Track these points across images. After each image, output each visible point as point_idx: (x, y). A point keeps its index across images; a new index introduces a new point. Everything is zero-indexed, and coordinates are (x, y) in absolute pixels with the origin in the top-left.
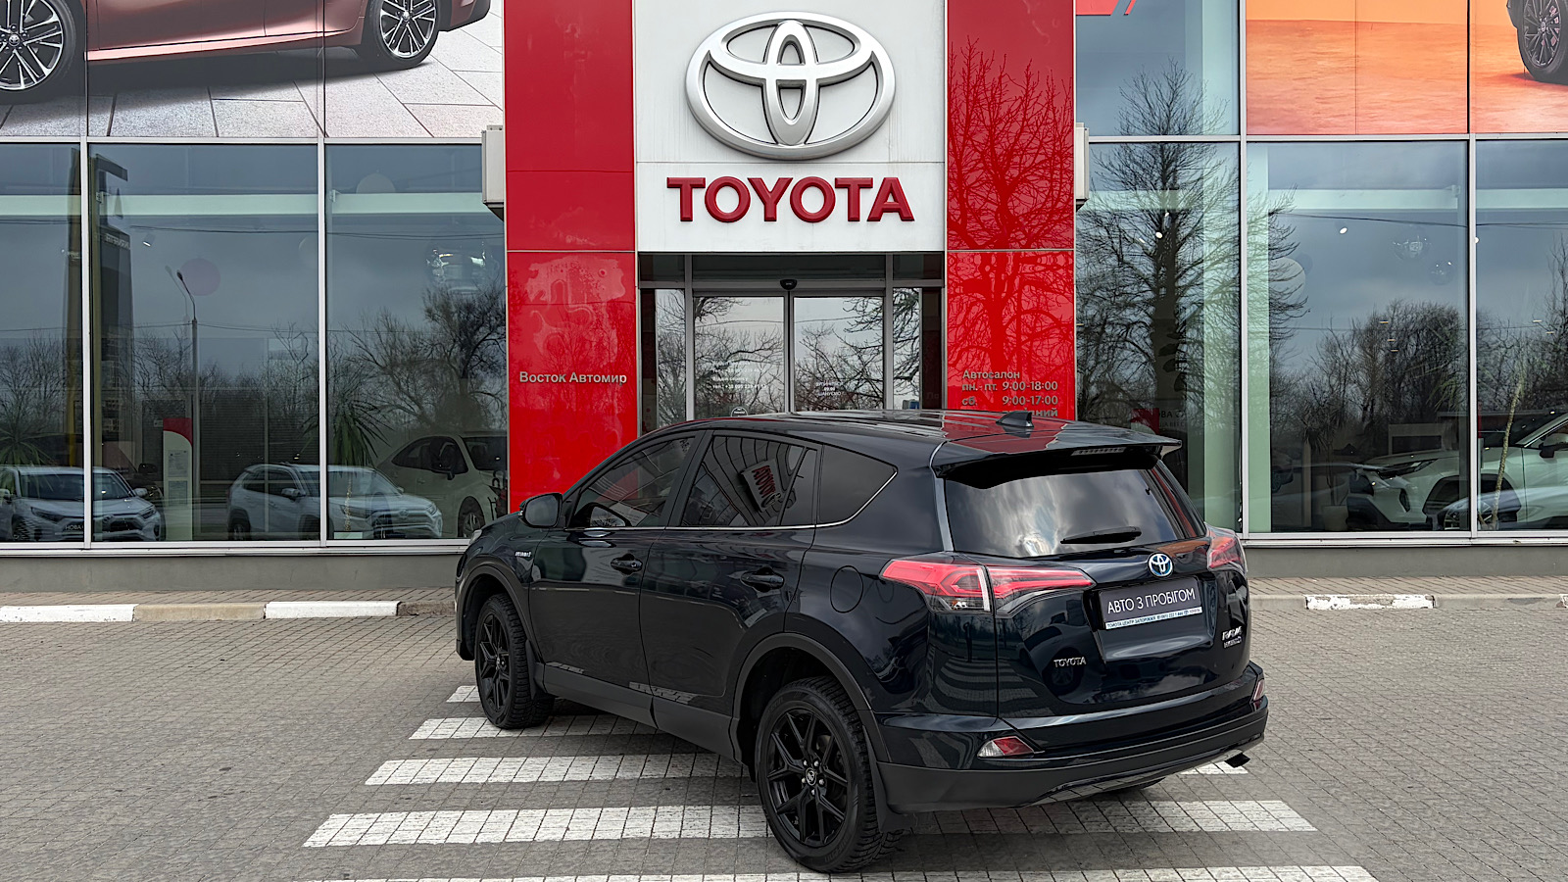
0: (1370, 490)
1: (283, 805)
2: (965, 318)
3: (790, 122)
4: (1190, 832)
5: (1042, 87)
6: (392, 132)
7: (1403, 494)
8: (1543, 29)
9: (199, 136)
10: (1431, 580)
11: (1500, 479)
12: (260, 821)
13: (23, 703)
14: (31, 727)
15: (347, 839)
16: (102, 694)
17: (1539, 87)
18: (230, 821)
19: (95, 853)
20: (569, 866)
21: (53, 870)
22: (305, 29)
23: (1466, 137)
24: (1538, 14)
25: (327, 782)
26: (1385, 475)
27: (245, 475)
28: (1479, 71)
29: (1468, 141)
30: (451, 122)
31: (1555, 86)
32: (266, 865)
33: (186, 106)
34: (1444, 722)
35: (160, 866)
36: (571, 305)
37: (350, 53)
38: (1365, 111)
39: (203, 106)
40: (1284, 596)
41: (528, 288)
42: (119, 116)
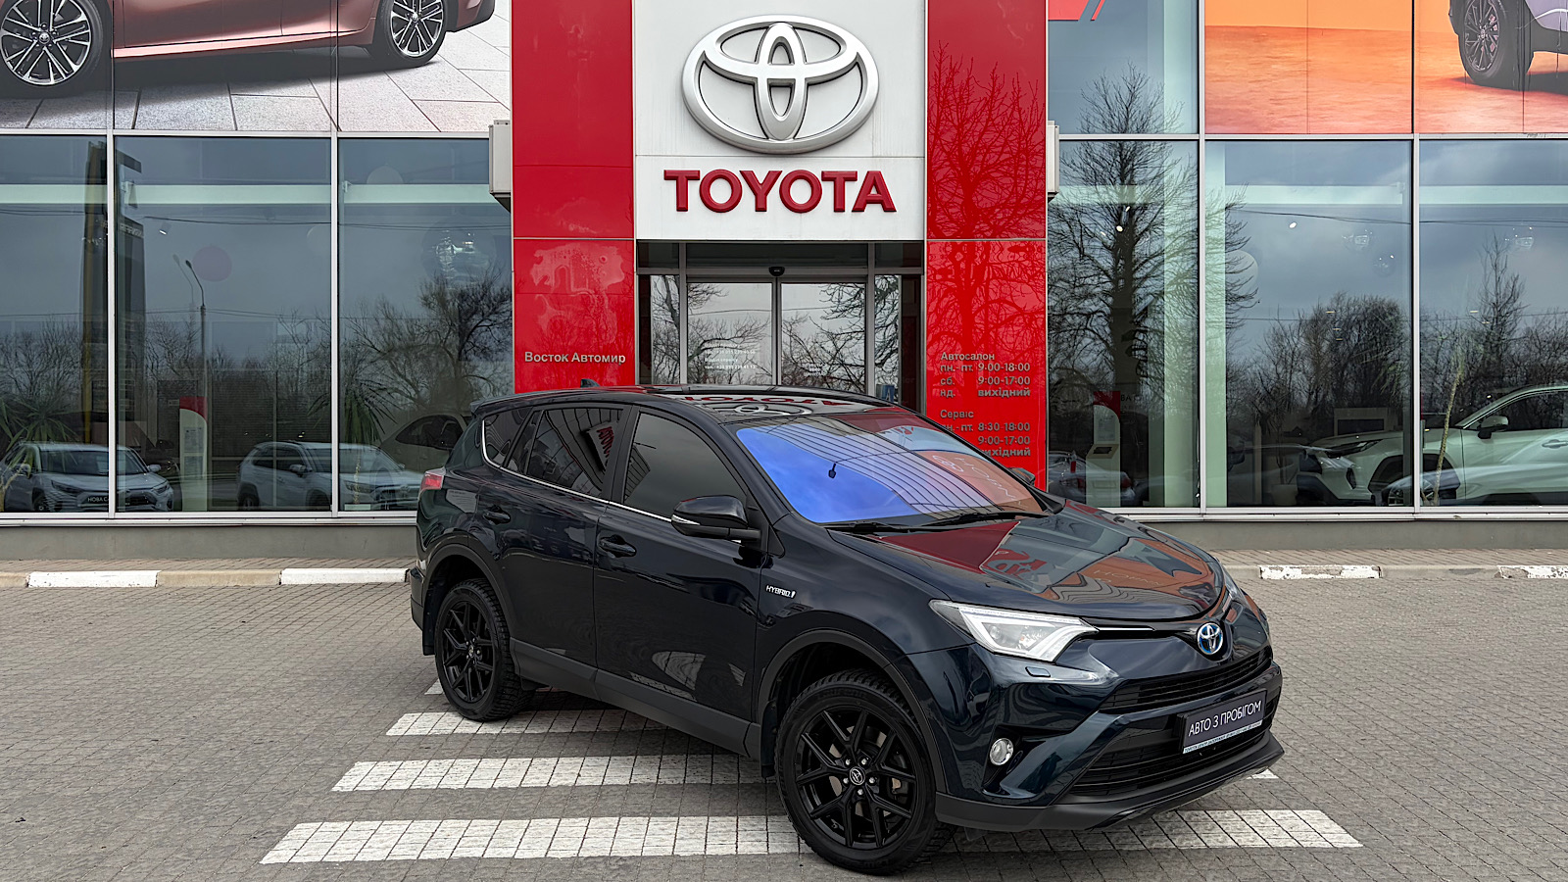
0: (1319, 469)
1: (310, 754)
2: (938, 306)
3: (780, 119)
5: (1007, 89)
6: (400, 127)
7: (1350, 473)
8: (1483, 36)
9: (219, 129)
10: (1378, 552)
11: (1441, 458)
12: (290, 768)
13: (58, 661)
14: (68, 682)
15: (373, 784)
16: (133, 652)
17: (1478, 90)
18: (262, 768)
19: (138, 796)
20: (582, 809)
21: (98, 812)
22: (321, 29)
23: (1410, 137)
24: (1478, 22)
25: (351, 732)
26: (1332, 455)
27: (255, 452)
28: (1422, 75)
29: (1412, 140)
30: (458, 117)
31: (1494, 89)
32: (298, 807)
33: (207, 101)
34: (1392, 681)
35: (199, 808)
36: (573, 289)
37: (362, 52)
38: (1316, 112)
39: (223, 101)
40: (1240, 567)
41: (533, 273)
42: (143, 109)
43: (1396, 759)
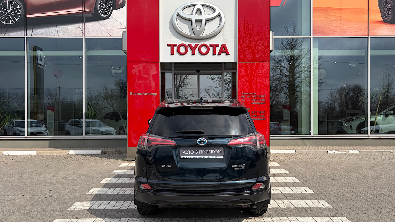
2: (243, 84)
3: (198, 30)
4: (300, 208)
6: (101, 35)
8: (387, 10)
9: (54, 36)
17: (386, 24)
22: (79, 9)
23: (367, 36)
24: (386, 6)
28: (371, 20)
29: (368, 38)
30: (116, 32)
31: (390, 24)
33: (51, 28)
34: (364, 180)
36: (143, 76)
37: (91, 15)
38: (342, 30)
39: (55, 28)
40: (322, 150)
41: (132, 71)
42: (34, 31)
43: (366, 202)
